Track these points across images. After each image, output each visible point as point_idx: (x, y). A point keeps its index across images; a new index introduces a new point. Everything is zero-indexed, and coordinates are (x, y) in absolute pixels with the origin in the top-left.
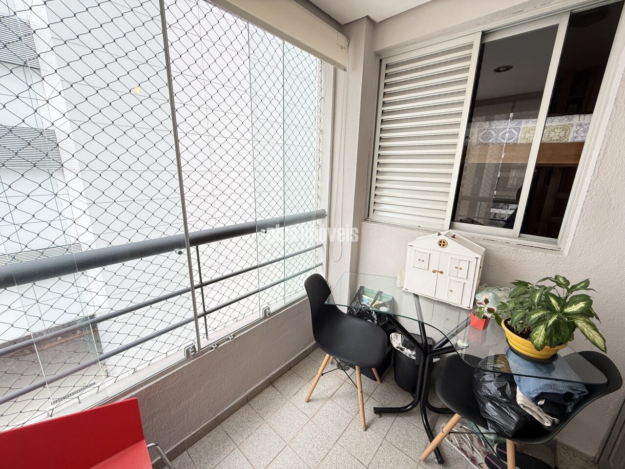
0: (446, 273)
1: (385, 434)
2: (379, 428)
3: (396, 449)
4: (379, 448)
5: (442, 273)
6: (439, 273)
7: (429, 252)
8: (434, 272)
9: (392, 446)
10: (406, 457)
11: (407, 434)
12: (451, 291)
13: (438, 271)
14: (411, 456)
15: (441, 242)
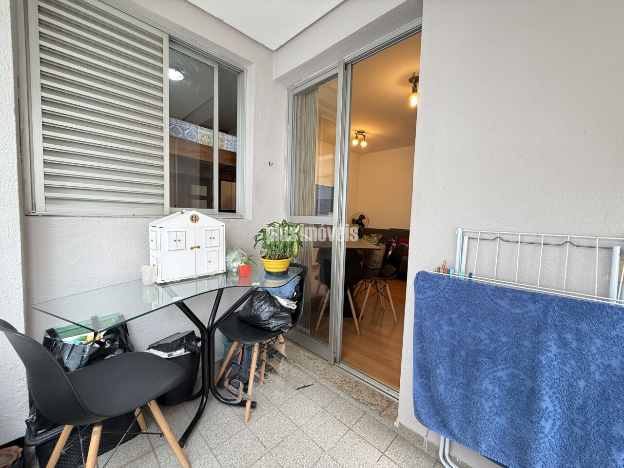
0: (203, 246)
1: (207, 447)
2: (198, 452)
3: (227, 441)
4: (218, 460)
5: (199, 247)
6: (197, 249)
7: (184, 230)
8: (192, 248)
9: (222, 445)
10: (237, 436)
11: (219, 425)
12: (209, 262)
13: (195, 247)
14: (238, 431)
15: (192, 217)
